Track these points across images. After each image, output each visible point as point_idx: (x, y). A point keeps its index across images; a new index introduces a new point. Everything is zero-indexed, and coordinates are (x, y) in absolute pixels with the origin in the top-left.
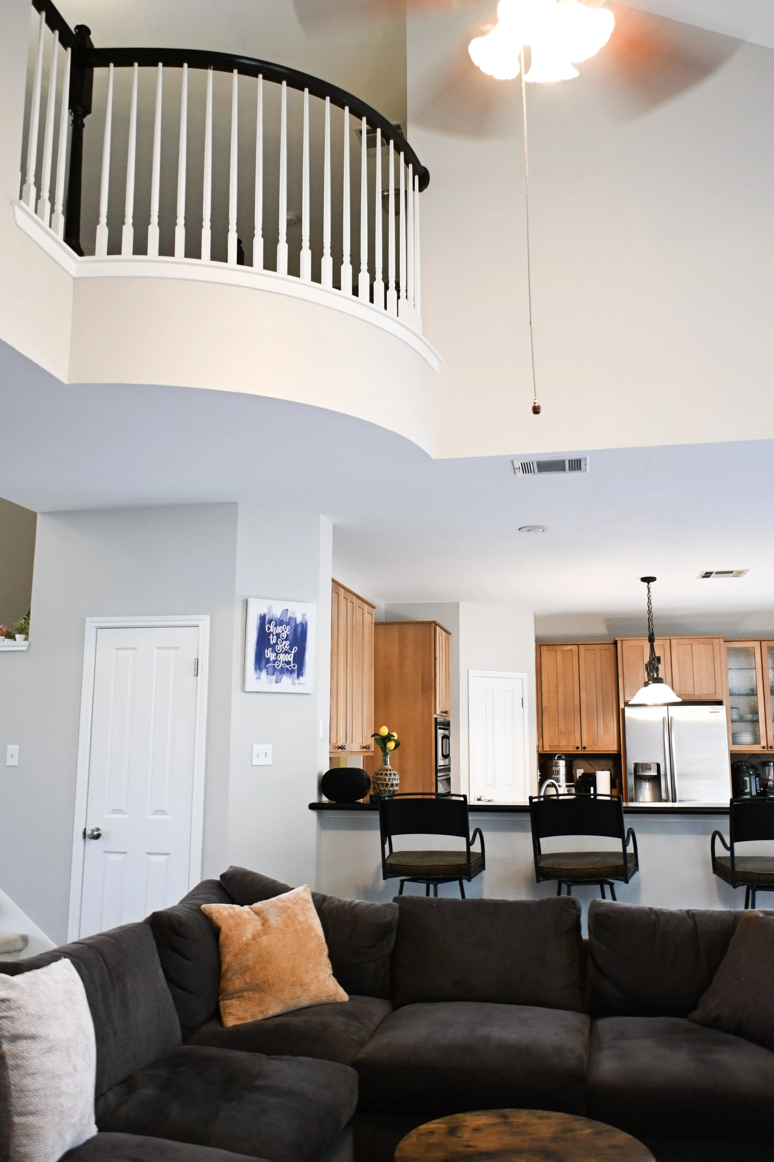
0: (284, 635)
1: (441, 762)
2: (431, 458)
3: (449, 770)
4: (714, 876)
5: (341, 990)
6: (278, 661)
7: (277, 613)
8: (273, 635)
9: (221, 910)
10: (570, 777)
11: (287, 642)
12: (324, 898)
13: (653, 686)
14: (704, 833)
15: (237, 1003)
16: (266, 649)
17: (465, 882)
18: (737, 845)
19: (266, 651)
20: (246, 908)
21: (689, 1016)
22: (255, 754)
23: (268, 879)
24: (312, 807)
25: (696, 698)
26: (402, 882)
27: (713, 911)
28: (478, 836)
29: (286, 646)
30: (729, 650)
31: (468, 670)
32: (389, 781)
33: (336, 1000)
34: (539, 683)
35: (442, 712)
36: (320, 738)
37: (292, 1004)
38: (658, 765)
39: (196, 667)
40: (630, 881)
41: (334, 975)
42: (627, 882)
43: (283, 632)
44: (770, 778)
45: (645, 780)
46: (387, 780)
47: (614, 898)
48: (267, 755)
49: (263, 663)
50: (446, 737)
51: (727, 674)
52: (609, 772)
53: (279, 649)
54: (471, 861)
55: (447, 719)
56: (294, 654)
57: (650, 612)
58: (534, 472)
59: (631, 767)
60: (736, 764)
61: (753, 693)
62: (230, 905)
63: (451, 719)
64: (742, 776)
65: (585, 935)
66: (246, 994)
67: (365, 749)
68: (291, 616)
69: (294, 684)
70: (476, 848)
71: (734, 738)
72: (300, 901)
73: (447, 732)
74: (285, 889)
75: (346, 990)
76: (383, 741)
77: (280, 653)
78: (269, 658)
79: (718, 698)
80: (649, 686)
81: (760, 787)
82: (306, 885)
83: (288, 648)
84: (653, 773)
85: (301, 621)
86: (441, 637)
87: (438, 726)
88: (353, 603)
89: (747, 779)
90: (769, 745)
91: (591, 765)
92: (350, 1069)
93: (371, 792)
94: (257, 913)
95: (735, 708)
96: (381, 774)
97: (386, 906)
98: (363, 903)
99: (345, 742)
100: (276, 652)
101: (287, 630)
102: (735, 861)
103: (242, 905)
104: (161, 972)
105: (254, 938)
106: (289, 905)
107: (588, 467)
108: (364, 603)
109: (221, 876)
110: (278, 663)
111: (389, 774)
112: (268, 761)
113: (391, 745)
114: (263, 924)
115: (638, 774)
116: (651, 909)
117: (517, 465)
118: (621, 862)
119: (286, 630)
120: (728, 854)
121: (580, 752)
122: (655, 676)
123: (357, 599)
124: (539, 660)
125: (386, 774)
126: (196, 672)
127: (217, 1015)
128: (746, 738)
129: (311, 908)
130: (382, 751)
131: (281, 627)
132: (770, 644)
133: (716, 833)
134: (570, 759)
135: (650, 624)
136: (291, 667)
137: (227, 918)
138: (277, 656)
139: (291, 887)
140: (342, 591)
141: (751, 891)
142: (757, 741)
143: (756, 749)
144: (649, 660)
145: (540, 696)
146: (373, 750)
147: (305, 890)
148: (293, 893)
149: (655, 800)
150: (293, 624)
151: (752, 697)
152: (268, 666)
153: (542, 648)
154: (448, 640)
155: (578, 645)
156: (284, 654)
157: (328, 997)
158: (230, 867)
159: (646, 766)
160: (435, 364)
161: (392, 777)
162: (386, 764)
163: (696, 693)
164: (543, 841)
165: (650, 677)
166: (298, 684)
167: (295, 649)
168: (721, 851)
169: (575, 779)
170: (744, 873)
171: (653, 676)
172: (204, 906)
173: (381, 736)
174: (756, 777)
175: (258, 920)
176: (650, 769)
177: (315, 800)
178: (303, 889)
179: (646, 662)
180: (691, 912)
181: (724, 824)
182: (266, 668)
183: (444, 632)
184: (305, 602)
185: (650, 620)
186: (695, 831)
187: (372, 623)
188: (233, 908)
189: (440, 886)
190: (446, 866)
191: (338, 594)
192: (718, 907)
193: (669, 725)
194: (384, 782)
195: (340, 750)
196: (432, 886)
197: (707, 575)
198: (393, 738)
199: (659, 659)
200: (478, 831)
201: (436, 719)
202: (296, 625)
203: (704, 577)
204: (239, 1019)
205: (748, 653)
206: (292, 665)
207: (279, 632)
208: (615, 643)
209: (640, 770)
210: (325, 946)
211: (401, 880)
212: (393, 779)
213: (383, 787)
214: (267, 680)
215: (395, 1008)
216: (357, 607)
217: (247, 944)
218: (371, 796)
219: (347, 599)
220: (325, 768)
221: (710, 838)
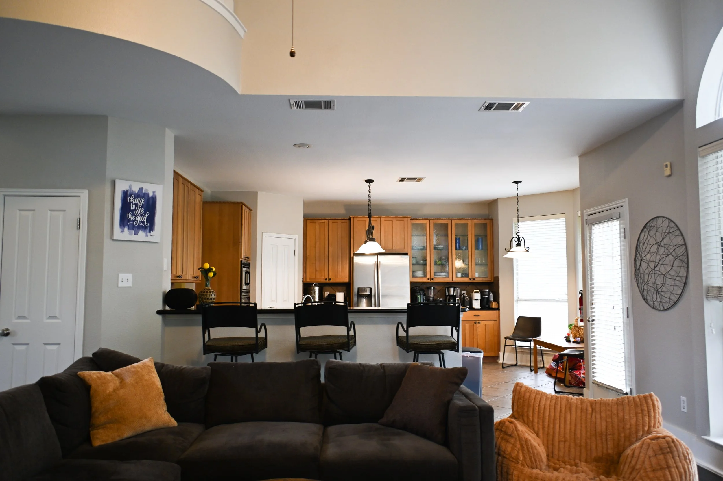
0: (141, 205)
1: (244, 287)
2: (238, 94)
3: (249, 292)
4: (397, 347)
5: (173, 420)
6: (136, 221)
7: (136, 189)
8: (133, 204)
9: (92, 375)
10: (321, 296)
11: (142, 209)
12: (163, 365)
13: (369, 243)
14: (393, 323)
15: (102, 431)
16: (128, 213)
17: (254, 355)
18: (410, 329)
19: (128, 214)
20: (110, 373)
21: (379, 421)
22: (120, 280)
23: (125, 355)
24: (159, 312)
25: (394, 251)
26: (216, 356)
27: (395, 364)
28: (263, 328)
29: (142, 212)
30: (413, 224)
31: (262, 233)
32: (209, 296)
33: (169, 426)
34: (305, 242)
35: (245, 258)
36: (165, 270)
37: (139, 430)
38: (371, 289)
39: (79, 223)
40: (351, 351)
41: (168, 411)
42: (349, 351)
43: (140, 202)
44: (431, 296)
45: (363, 297)
46: (208, 295)
47: (341, 359)
48: (129, 281)
49: (126, 222)
50: (247, 273)
51: (411, 239)
52: (343, 293)
53: (137, 213)
54: (259, 342)
55: (249, 261)
56: (147, 216)
57: (369, 200)
58: (303, 108)
59: (356, 290)
60: (413, 289)
61: (424, 249)
62: (98, 371)
63: (251, 262)
64: (416, 295)
65: (323, 380)
66: (108, 425)
67: (195, 278)
68: (145, 192)
69: (147, 236)
70: (262, 335)
71: (413, 274)
72: (146, 367)
73: (248, 270)
74: (138, 360)
75: (175, 420)
76: (205, 272)
77: (138, 216)
78: (130, 219)
79: (406, 251)
80: (367, 243)
81: (426, 301)
82: (151, 357)
83: (143, 213)
84: (368, 293)
85: (152, 196)
86: (245, 212)
87: (243, 266)
88: (188, 187)
89: (419, 296)
90: (431, 278)
91: (333, 289)
92: (176, 465)
93: (198, 303)
94: (117, 376)
95: (414, 257)
96: (204, 292)
97: (203, 368)
98: (189, 367)
99: (182, 273)
100: (134, 215)
101: (143, 201)
102: (409, 338)
103: (107, 371)
104: (47, 415)
105: (114, 390)
106: (139, 370)
107: (335, 107)
108: (196, 188)
109: (93, 354)
110: (136, 222)
111: (209, 292)
112: (130, 284)
113: (211, 274)
114: (121, 382)
115: (359, 294)
116: (360, 364)
117: (293, 102)
118: (346, 340)
119: (141, 201)
120: (405, 334)
121: (328, 281)
122: (371, 237)
123: (191, 185)
124: (305, 228)
125: (207, 292)
126: (79, 227)
127: (88, 440)
128: (420, 274)
129: (154, 372)
130: (205, 278)
131: (138, 199)
132: (435, 221)
133: (400, 323)
134: (321, 286)
135: (370, 207)
136: (145, 225)
137: (96, 379)
138: (135, 218)
139: (141, 359)
140: (181, 179)
141: (416, 354)
142: (425, 276)
143: (425, 280)
144: (368, 228)
145: (305, 249)
146: (201, 279)
147: (150, 360)
148: (142, 363)
149: (368, 306)
150: (147, 198)
151: (424, 251)
152: (129, 224)
153: (307, 221)
154: (250, 214)
155: (328, 219)
156: (140, 217)
157: (163, 424)
158: (100, 349)
159: (364, 290)
160: (242, 33)
161: (211, 294)
162: (207, 286)
163: (394, 248)
164: (302, 329)
165: (368, 238)
166: (150, 236)
167: (148, 214)
168: (402, 333)
169: (324, 298)
170: (413, 344)
171: (370, 237)
172: (79, 373)
173: (205, 269)
174: (423, 296)
175: (118, 380)
176: (366, 291)
177: (160, 308)
178: (148, 360)
179: (366, 230)
180: (382, 365)
181: (403, 318)
182: (128, 225)
183: (247, 210)
184: (155, 184)
185: (369, 205)
186: (388, 323)
187: (201, 201)
188: (100, 373)
189: (239, 357)
190: (243, 345)
191: (178, 181)
192: (397, 361)
193: (377, 266)
194: (206, 297)
195: (178, 278)
196: (234, 358)
197: (402, 180)
198: (212, 270)
199: (373, 227)
200: (263, 324)
201: (241, 261)
202: (149, 198)
203: (400, 181)
204: (103, 441)
205: (423, 227)
206: (146, 223)
207: (137, 202)
208: (350, 219)
209: (361, 291)
210: (163, 394)
211: (215, 355)
212: (212, 295)
213: (205, 300)
214: (128, 233)
215: (207, 428)
216: (191, 190)
217: (110, 395)
218: (197, 306)
219: (184, 185)
220: (168, 288)
221: (396, 326)
